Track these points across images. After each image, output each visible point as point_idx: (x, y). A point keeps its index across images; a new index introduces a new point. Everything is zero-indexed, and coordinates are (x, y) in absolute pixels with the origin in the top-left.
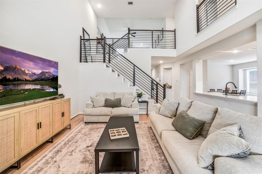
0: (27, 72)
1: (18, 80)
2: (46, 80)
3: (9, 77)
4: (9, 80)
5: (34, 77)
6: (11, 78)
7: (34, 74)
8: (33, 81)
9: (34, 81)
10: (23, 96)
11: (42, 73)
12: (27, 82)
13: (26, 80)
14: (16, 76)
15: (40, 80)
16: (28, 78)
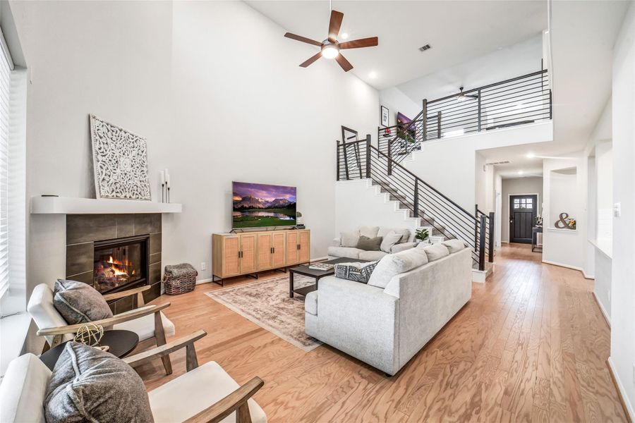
0: (260, 200)
1: (253, 208)
2: (280, 208)
3: (246, 205)
4: (246, 208)
5: (267, 205)
6: (247, 206)
7: (268, 202)
8: (266, 209)
9: (268, 209)
10: (256, 222)
11: (276, 201)
12: (260, 209)
13: (259, 208)
14: (251, 205)
15: (273, 207)
16: (261, 206)
